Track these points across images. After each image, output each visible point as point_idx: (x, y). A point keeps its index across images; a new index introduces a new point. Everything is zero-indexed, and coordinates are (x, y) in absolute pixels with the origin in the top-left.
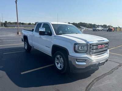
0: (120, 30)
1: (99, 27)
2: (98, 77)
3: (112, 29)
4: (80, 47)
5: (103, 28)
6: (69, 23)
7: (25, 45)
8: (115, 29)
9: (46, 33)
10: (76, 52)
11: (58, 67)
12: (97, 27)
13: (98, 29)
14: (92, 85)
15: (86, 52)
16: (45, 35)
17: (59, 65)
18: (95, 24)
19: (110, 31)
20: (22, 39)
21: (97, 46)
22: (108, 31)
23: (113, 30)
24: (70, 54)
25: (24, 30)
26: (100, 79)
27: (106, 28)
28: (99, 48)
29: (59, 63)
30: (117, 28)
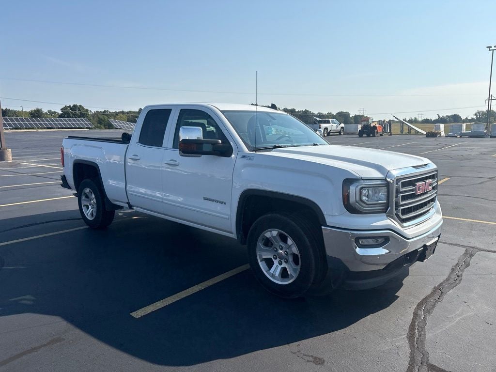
0: (402, 131)
1: (328, 122)
2: (425, 300)
3: (375, 127)
4: (365, 192)
5: (342, 125)
6: (274, 107)
7: (83, 203)
8: (384, 128)
9: (207, 148)
10: (352, 209)
11: (273, 276)
12: (321, 122)
13: (326, 129)
14: (422, 329)
15: (385, 209)
16: (203, 156)
17: (276, 269)
18: (306, 111)
19: (368, 136)
20: (64, 178)
21: (414, 185)
22: (361, 134)
23: (380, 130)
24: (329, 220)
25: (70, 137)
26: (434, 306)
27: (353, 126)
28: (419, 192)
29: (276, 262)
30: (390, 122)
